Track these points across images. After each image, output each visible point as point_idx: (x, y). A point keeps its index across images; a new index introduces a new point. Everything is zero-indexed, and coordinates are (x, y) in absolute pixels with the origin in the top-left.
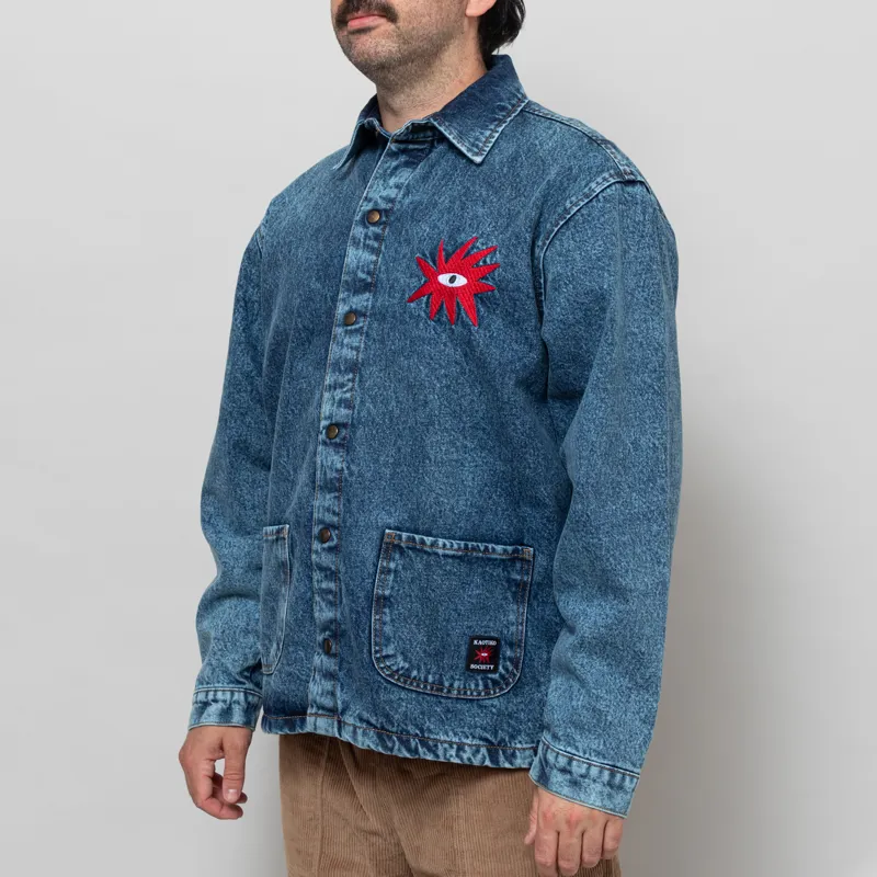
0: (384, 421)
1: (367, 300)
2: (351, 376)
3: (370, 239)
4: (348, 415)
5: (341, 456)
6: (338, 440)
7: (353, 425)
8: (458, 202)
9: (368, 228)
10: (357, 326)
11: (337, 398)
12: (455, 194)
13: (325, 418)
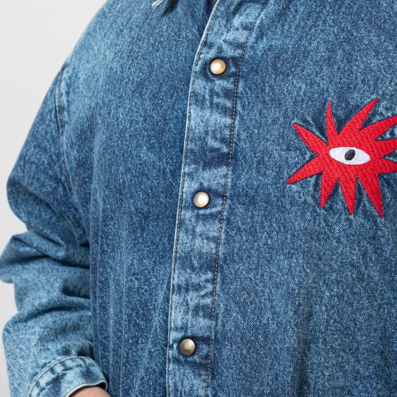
0: (257, 339)
1: (225, 176)
2: (210, 275)
3: (218, 95)
4: (209, 328)
5: (204, 381)
6: (196, 358)
7: (217, 340)
8: (340, 52)
9: (212, 81)
10: (214, 210)
11: (192, 304)
12: (331, 38)
13: (176, 329)
